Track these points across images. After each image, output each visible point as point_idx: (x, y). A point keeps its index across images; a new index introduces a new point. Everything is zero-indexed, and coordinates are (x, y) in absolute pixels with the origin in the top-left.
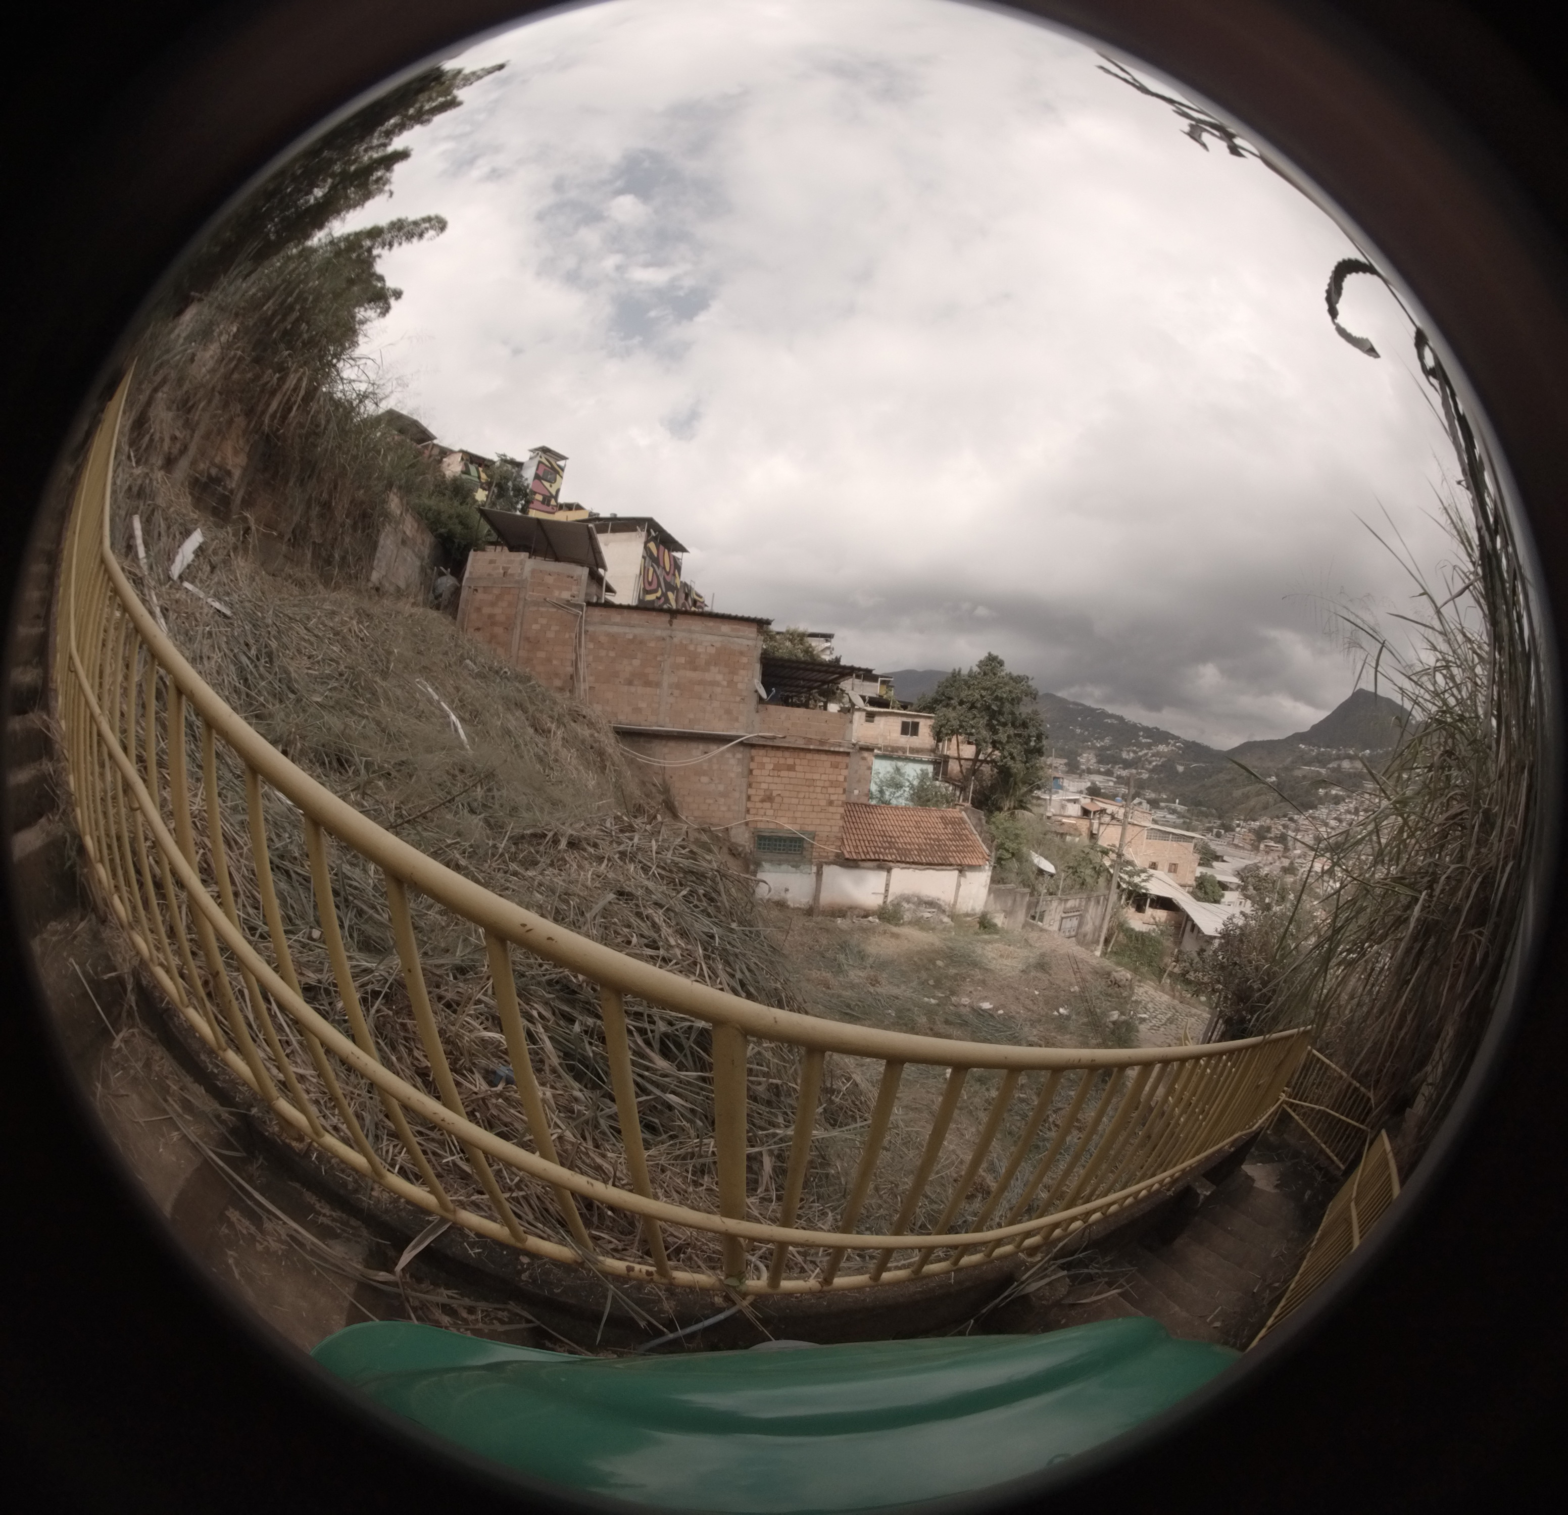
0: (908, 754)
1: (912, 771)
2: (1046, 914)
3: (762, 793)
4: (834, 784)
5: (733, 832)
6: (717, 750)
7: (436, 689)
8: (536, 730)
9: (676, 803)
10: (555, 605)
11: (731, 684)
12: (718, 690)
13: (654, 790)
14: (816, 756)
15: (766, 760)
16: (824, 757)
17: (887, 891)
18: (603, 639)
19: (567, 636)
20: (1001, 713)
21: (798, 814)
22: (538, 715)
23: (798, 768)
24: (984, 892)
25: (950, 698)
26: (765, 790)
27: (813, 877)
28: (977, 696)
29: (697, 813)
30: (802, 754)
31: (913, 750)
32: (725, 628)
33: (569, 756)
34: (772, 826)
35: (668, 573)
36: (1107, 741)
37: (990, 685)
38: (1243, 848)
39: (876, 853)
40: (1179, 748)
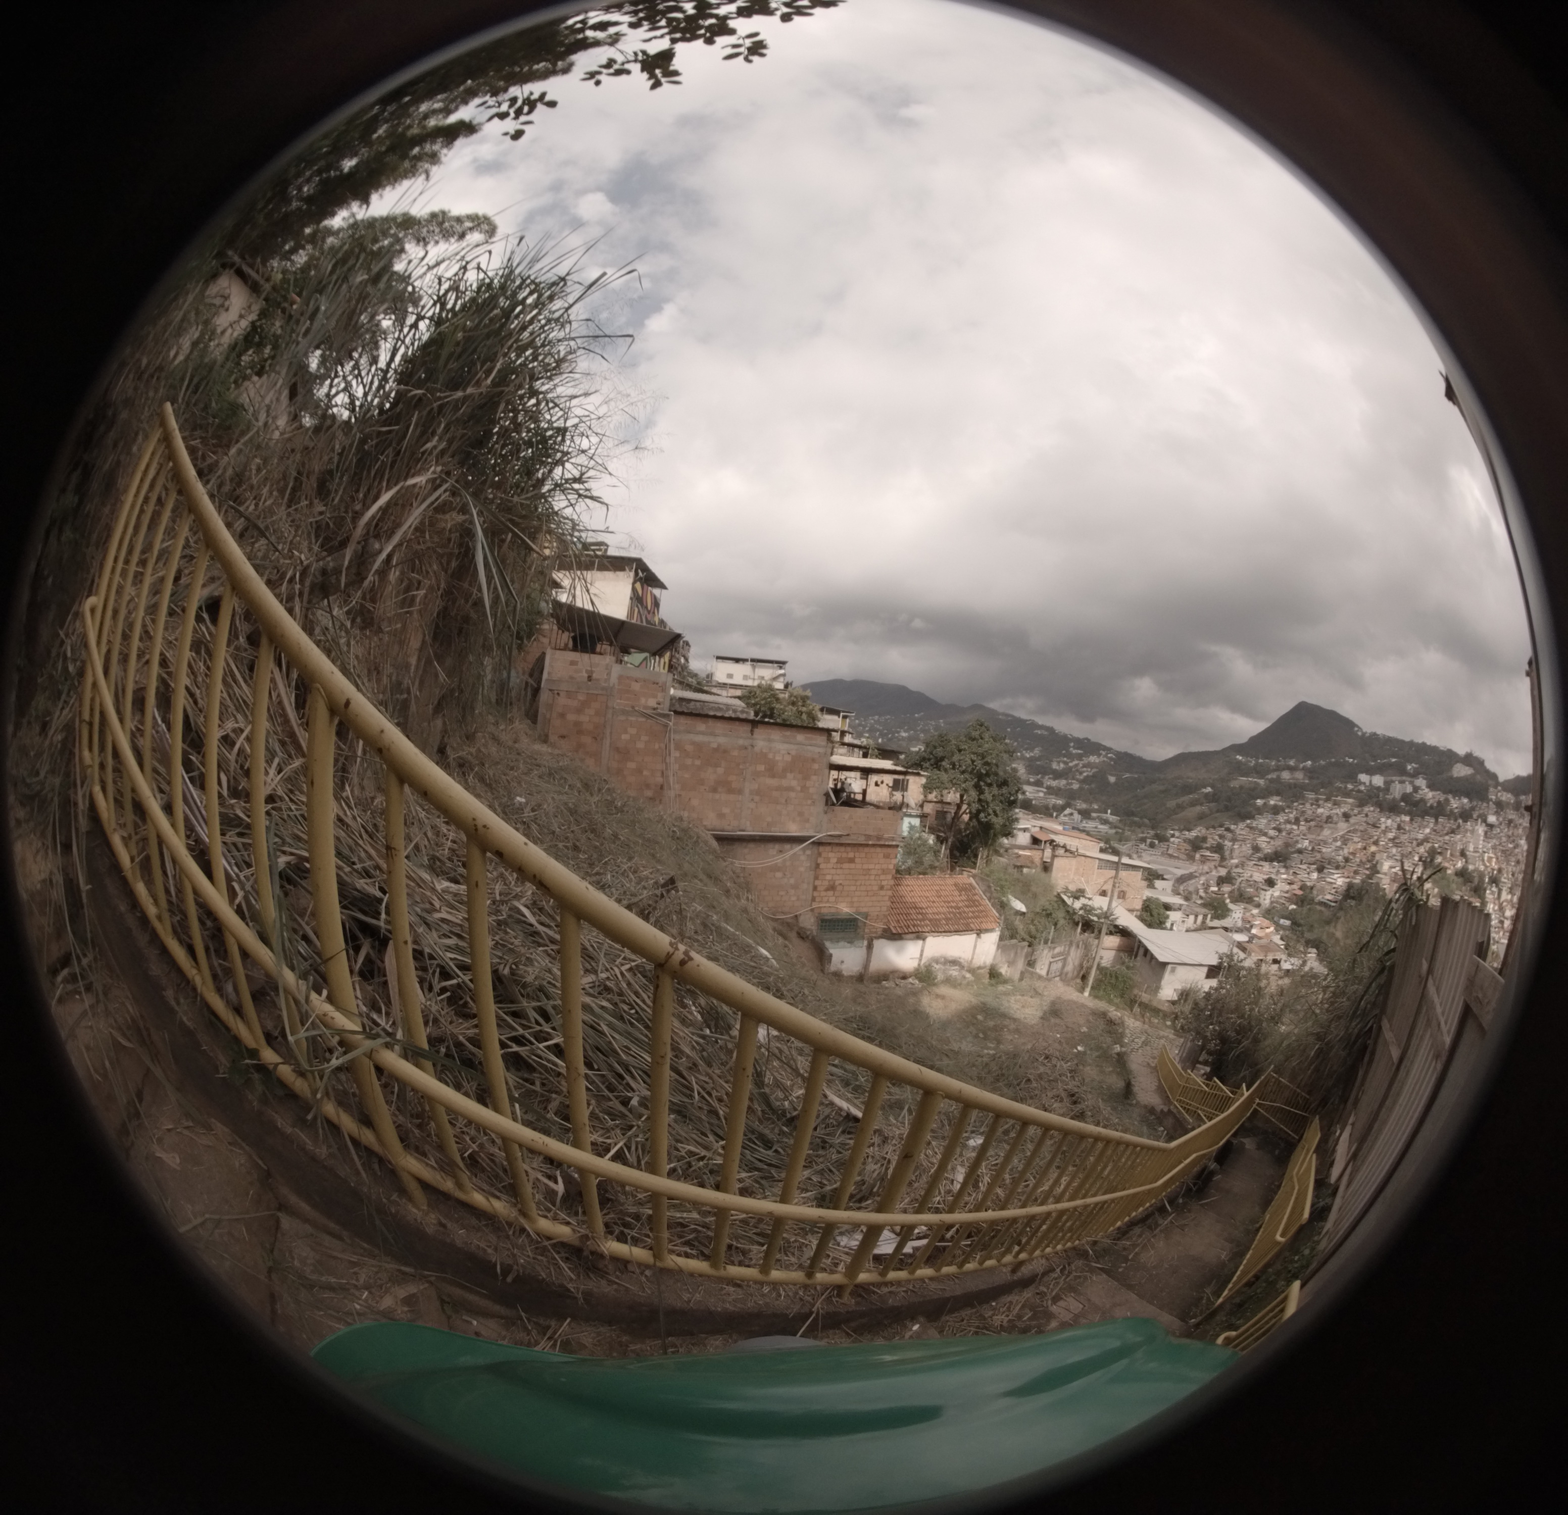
2: (1039, 961)
3: (826, 883)
4: (884, 872)
5: (801, 919)
6: (793, 850)
10: (642, 714)
11: (804, 788)
12: (793, 795)
14: (872, 850)
15: (831, 855)
16: (879, 850)
17: (921, 955)
18: (689, 747)
19: (657, 746)
21: (855, 899)
23: (857, 860)
24: (993, 948)
25: (940, 759)
26: (829, 881)
27: (864, 951)
29: (771, 904)
30: (861, 849)
32: (801, 737)
34: (833, 910)
36: (1037, 752)
37: (980, 750)
38: (1178, 858)
39: (914, 926)
40: (1111, 759)
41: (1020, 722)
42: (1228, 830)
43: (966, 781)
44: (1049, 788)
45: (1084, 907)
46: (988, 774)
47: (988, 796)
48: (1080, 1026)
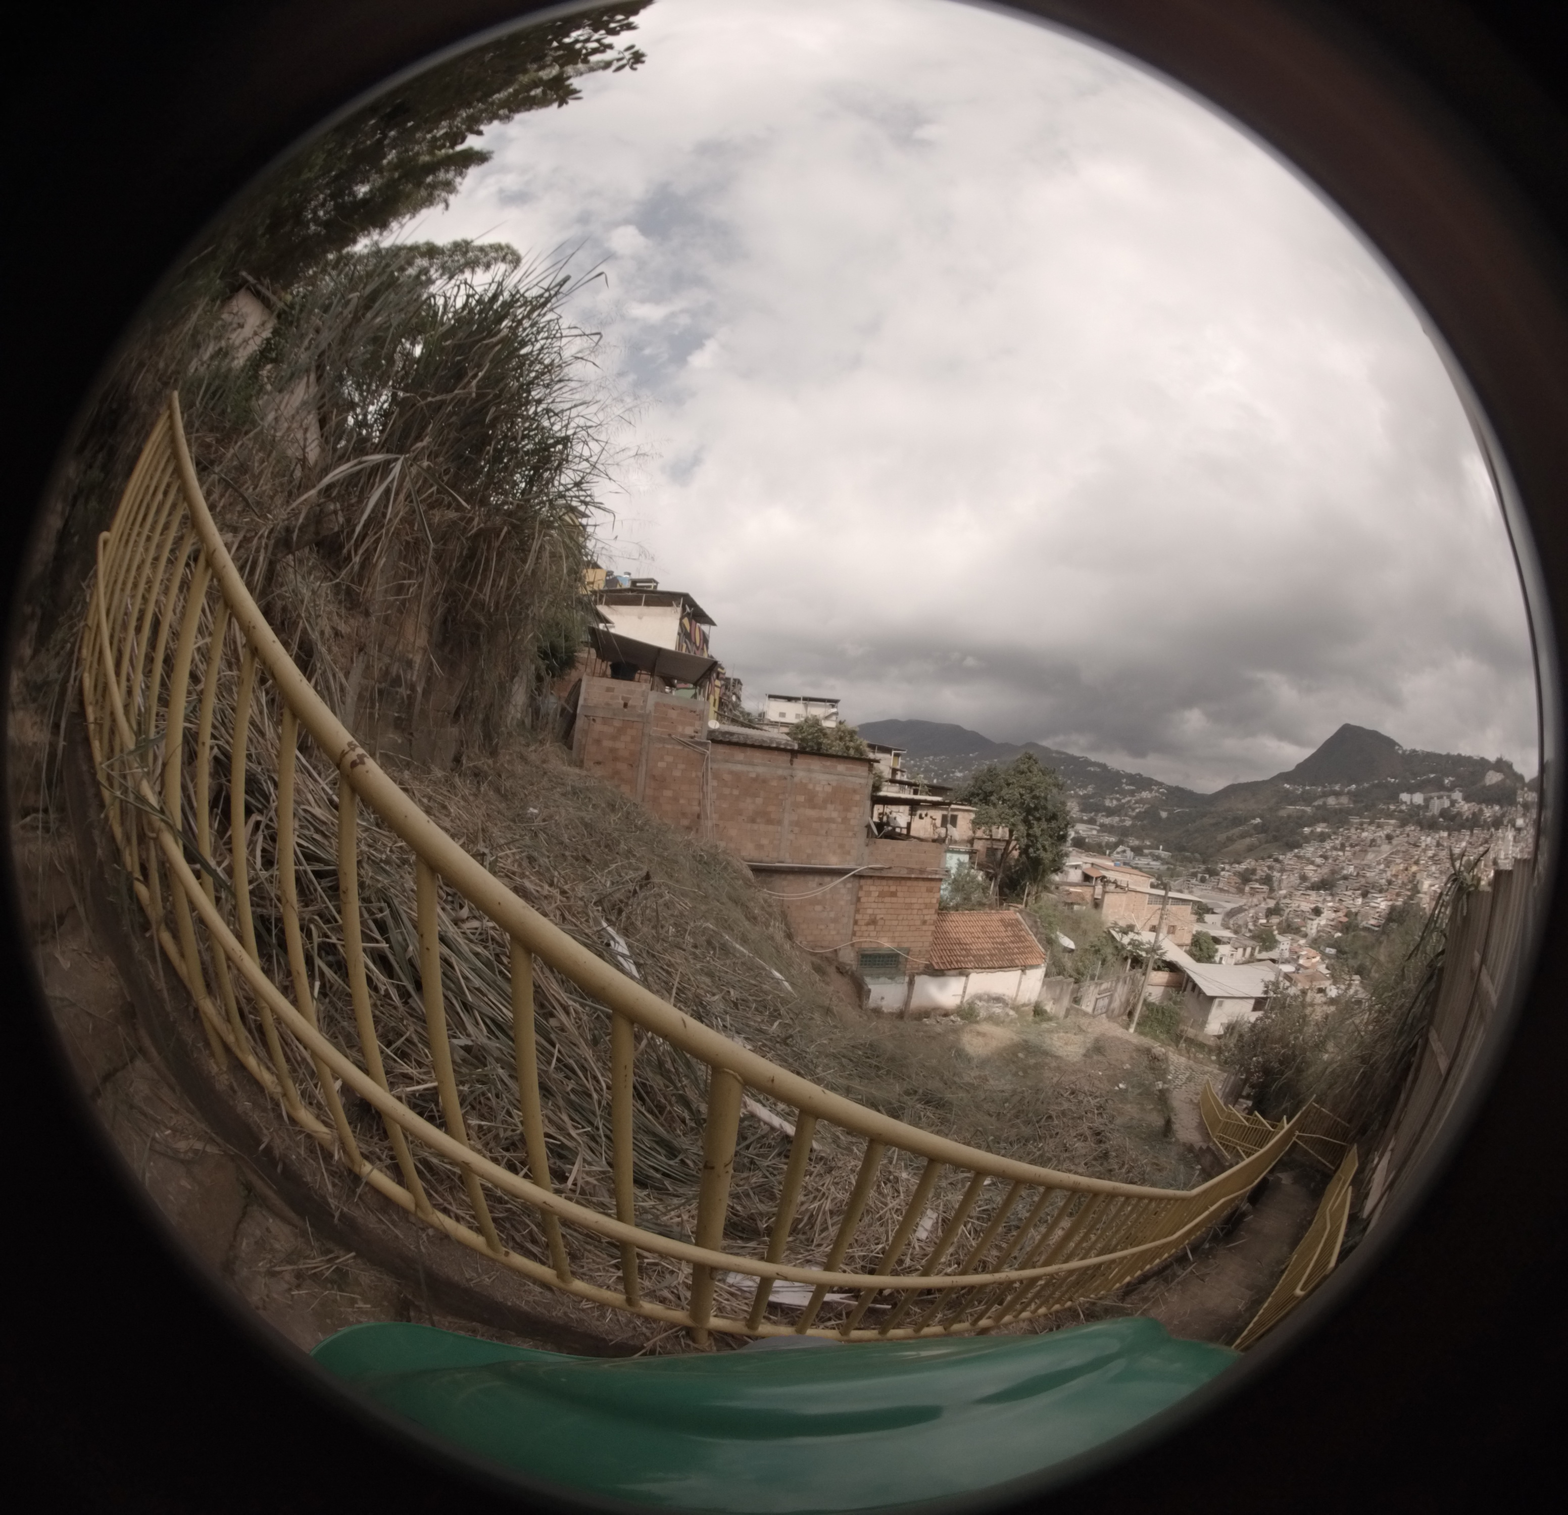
1: (953, 862)
2: (1085, 998)
3: (867, 917)
4: (927, 906)
5: (841, 953)
6: (834, 882)
9: (792, 930)
10: (680, 743)
11: (845, 820)
12: (833, 826)
14: (915, 883)
15: (872, 888)
16: (921, 883)
17: (964, 992)
18: (727, 777)
19: (692, 774)
21: (897, 934)
23: (899, 894)
24: (1039, 984)
25: (989, 794)
26: (870, 915)
27: (905, 986)
29: (810, 938)
30: (903, 882)
31: (952, 841)
32: (841, 767)
34: (874, 945)
35: (700, 649)
36: (1090, 789)
37: (1028, 784)
38: (1228, 892)
39: (957, 962)
40: (1162, 794)
41: (1074, 759)
42: (1277, 860)
43: (1014, 815)
44: (1102, 825)
45: (1132, 943)
46: (1036, 809)
47: (1036, 830)
48: (1123, 1063)
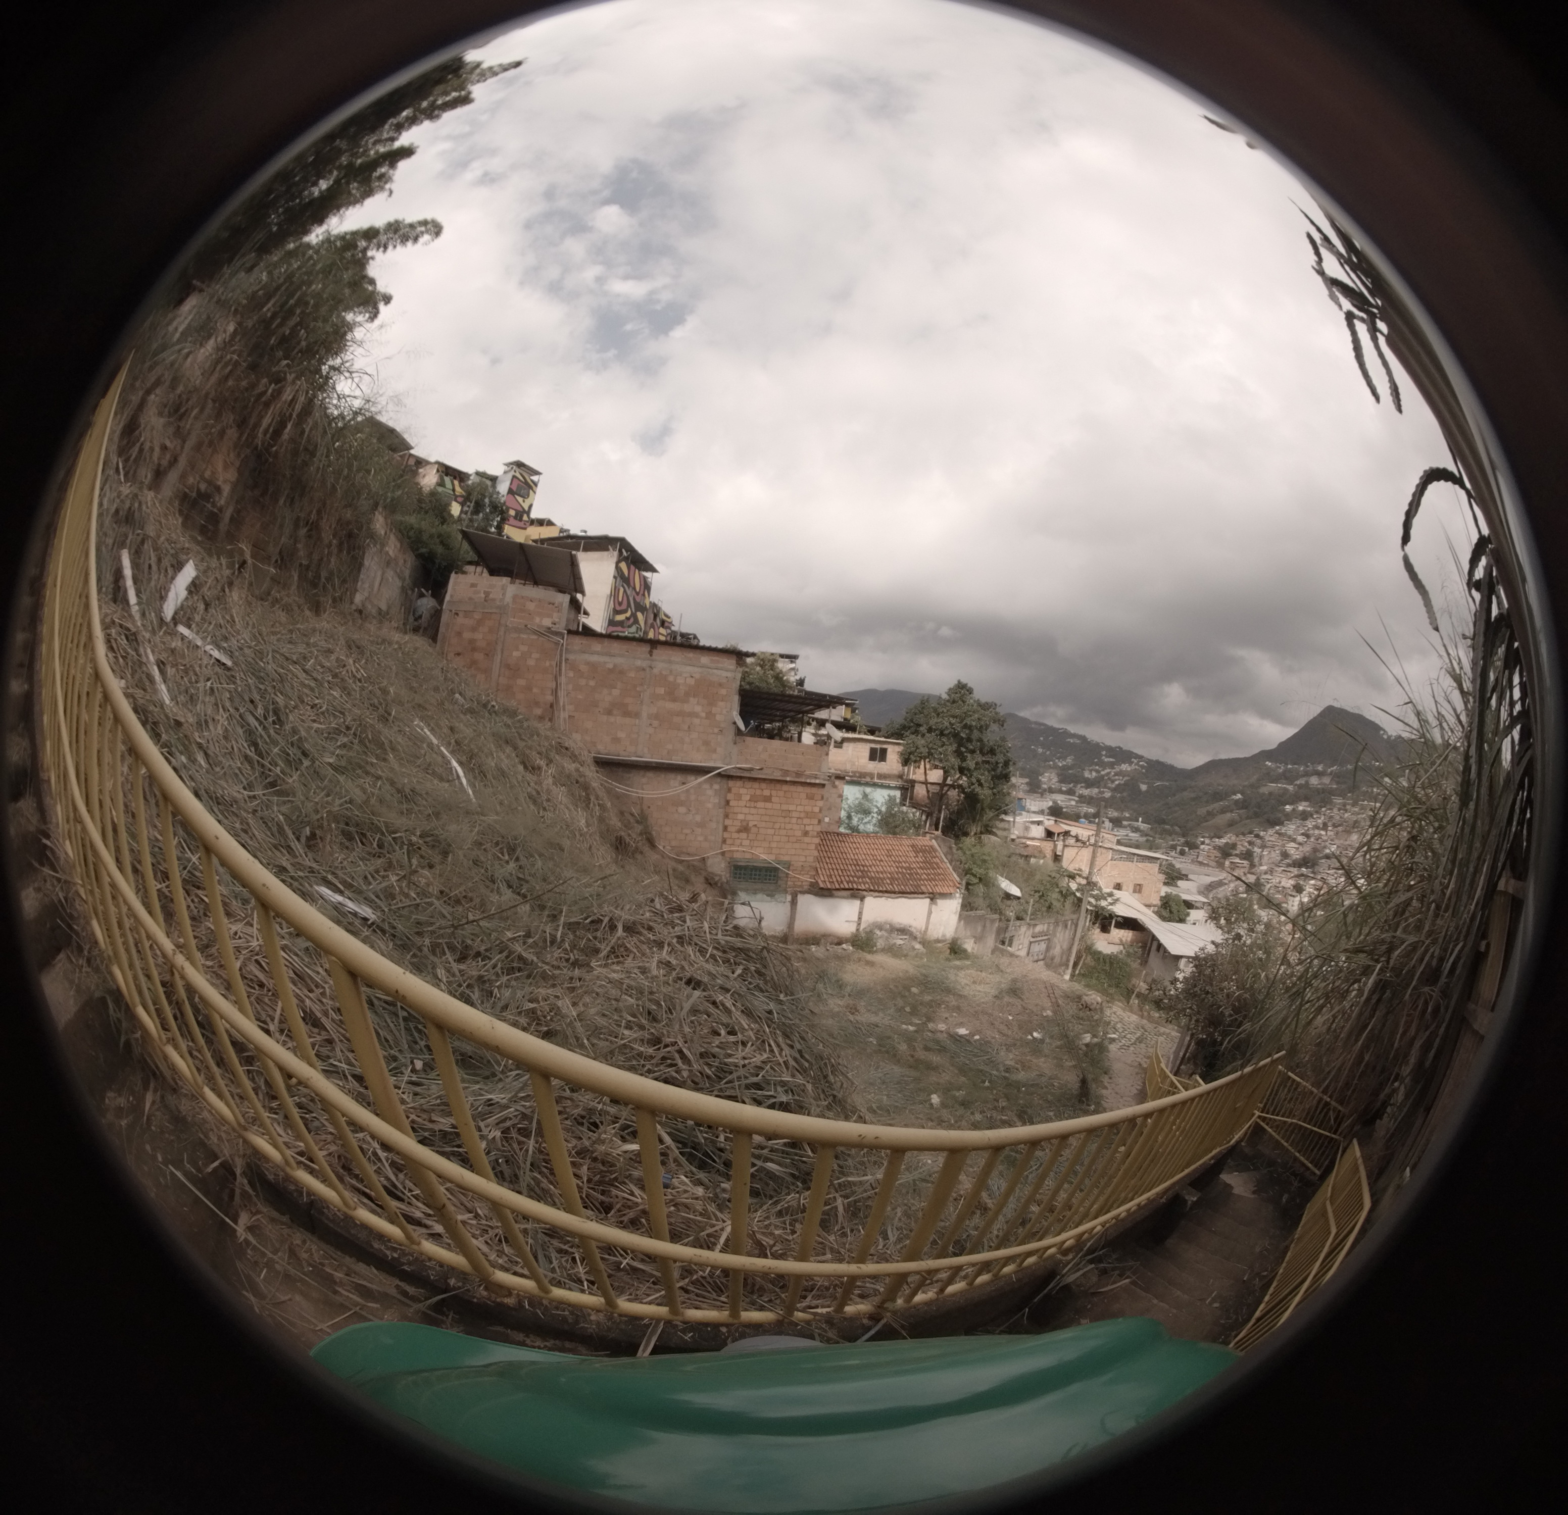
0: (876, 780)
1: (880, 797)
2: (1015, 939)
3: (738, 823)
4: (809, 815)
5: (709, 862)
6: (694, 781)
7: (432, 730)
8: (526, 767)
9: (654, 833)
10: (536, 632)
11: (710, 715)
12: (697, 721)
13: (632, 820)
14: (793, 788)
15: (743, 791)
16: (800, 788)
17: (860, 918)
18: (583, 668)
19: (548, 664)
20: (969, 740)
21: (774, 845)
22: (528, 752)
23: (774, 799)
24: (954, 919)
25: (919, 725)
26: (742, 821)
27: (788, 905)
28: (946, 724)
29: (674, 843)
30: (778, 786)
31: (880, 776)
32: (705, 659)
33: (560, 795)
34: (748, 856)
35: (638, 594)
36: (1069, 760)
38: (1207, 865)
39: (849, 882)
40: (1142, 767)
42: (1257, 836)
48: (1044, 1009)
